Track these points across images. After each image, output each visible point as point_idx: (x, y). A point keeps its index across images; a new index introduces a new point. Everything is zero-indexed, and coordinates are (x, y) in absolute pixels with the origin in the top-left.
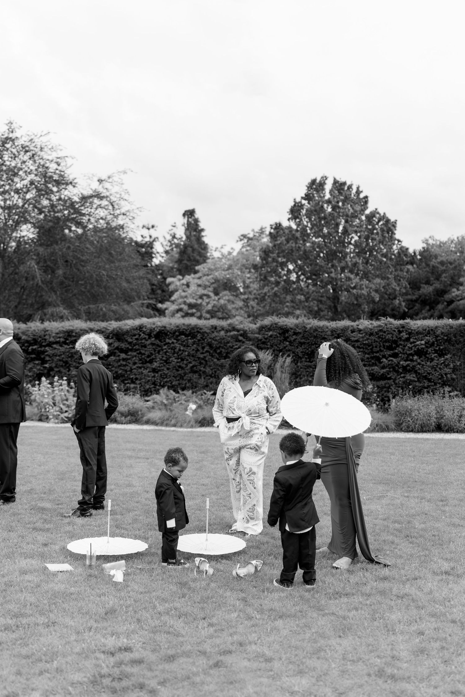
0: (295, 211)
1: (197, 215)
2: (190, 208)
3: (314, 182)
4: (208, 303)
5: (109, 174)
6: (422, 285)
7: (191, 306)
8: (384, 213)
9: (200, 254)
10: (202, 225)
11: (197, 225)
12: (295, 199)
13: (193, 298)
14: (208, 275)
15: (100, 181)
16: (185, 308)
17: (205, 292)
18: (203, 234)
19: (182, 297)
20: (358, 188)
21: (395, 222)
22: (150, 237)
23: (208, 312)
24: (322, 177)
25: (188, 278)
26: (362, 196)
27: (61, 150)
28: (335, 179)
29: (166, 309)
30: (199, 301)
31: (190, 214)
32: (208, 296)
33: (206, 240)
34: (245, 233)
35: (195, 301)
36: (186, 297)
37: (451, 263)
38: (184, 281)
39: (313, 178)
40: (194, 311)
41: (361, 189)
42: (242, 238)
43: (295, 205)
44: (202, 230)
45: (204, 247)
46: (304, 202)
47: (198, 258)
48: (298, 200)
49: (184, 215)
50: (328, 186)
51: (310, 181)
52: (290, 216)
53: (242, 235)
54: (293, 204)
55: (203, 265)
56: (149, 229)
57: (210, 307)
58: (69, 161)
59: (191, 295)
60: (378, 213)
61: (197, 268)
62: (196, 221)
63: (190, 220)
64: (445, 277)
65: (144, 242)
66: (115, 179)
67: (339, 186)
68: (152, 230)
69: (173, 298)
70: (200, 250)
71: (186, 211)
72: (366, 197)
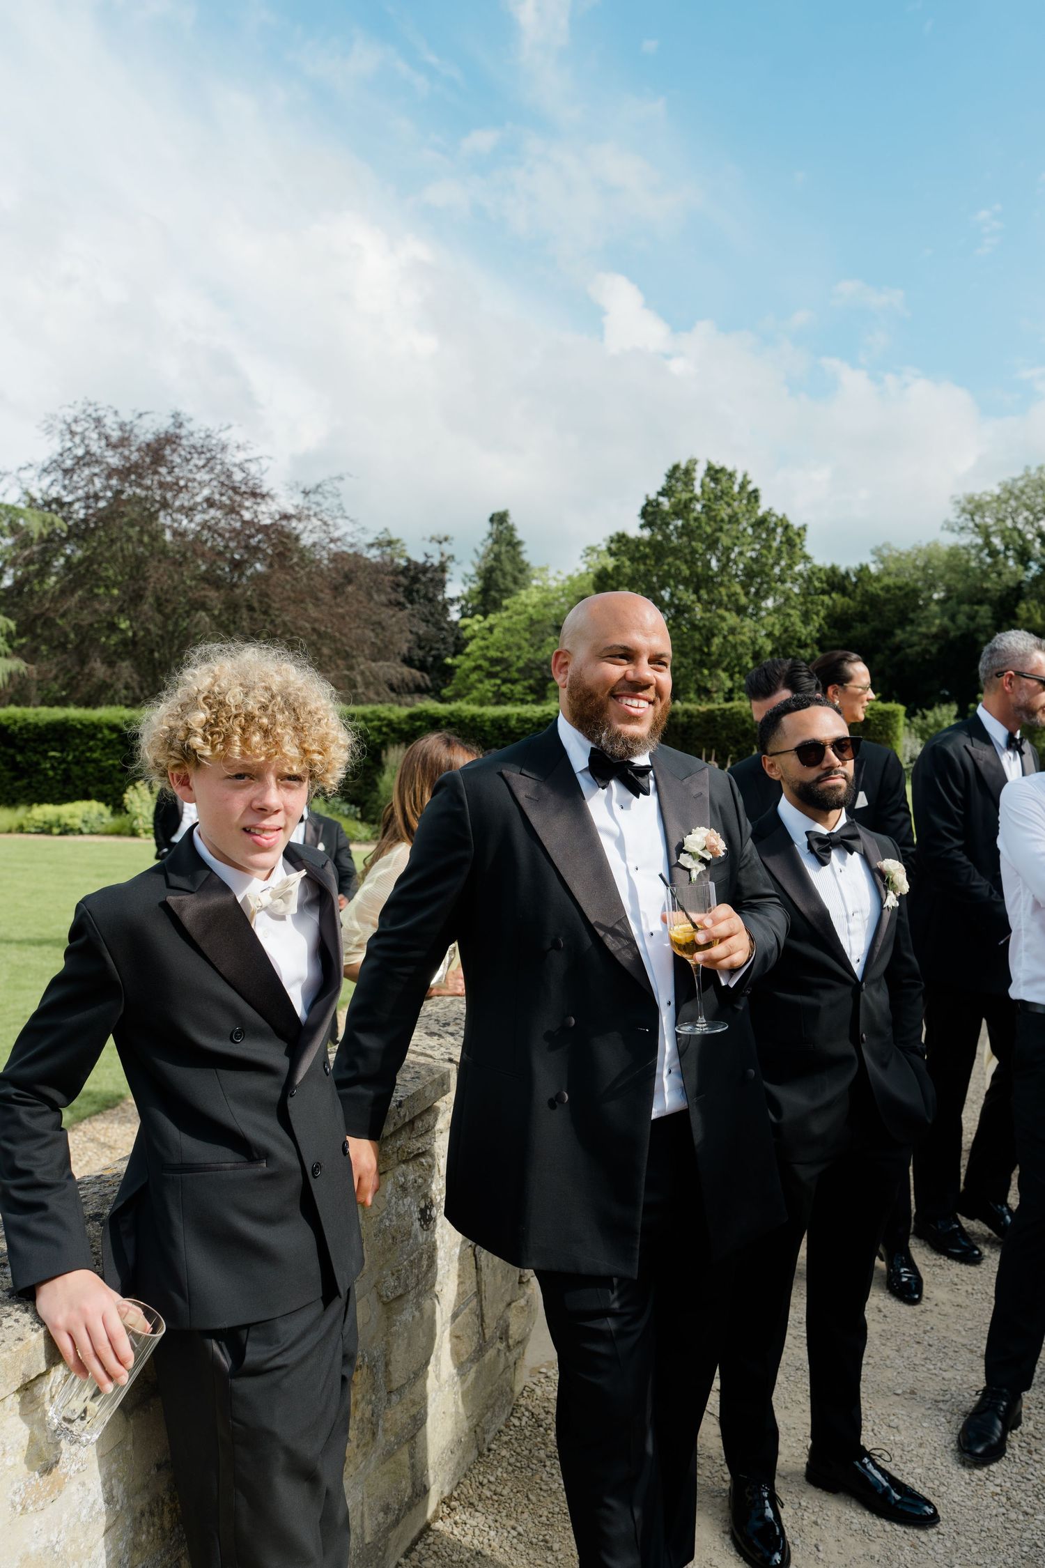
0: (650, 514)
1: (513, 519)
2: (499, 509)
3: (676, 467)
4: (519, 658)
5: (318, 481)
6: (854, 624)
7: (494, 662)
8: (784, 515)
9: (515, 581)
10: (519, 535)
11: (512, 535)
12: (647, 496)
13: (498, 649)
14: (519, 614)
15: (306, 493)
16: (485, 664)
17: (516, 639)
18: (522, 549)
19: (481, 648)
20: (745, 476)
21: (804, 528)
22: (442, 555)
23: (519, 670)
24: (690, 461)
25: (492, 619)
26: (750, 488)
27: (251, 449)
28: (709, 463)
29: (458, 667)
30: (507, 654)
31: (499, 519)
32: (520, 648)
33: (526, 557)
34: (594, 543)
35: (499, 654)
36: (487, 648)
37: (900, 588)
38: (486, 624)
39: (675, 462)
40: (498, 668)
41: (749, 478)
42: (589, 551)
43: (647, 505)
44: (519, 543)
45: (522, 569)
46: (661, 499)
47: (511, 586)
48: (653, 496)
49: (492, 520)
50: (699, 473)
51: (670, 467)
52: (642, 522)
53: (588, 548)
54: (644, 502)
55: (514, 599)
56: (440, 542)
57: (521, 664)
58: (265, 463)
59: (493, 644)
60: (773, 515)
61: (505, 602)
62: (511, 529)
63: (501, 528)
64: (890, 611)
65: (428, 564)
66: (326, 488)
67: (714, 473)
68: (445, 545)
69: (468, 650)
70: (517, 574)
71: (493, 515)
72: (755, 491)
